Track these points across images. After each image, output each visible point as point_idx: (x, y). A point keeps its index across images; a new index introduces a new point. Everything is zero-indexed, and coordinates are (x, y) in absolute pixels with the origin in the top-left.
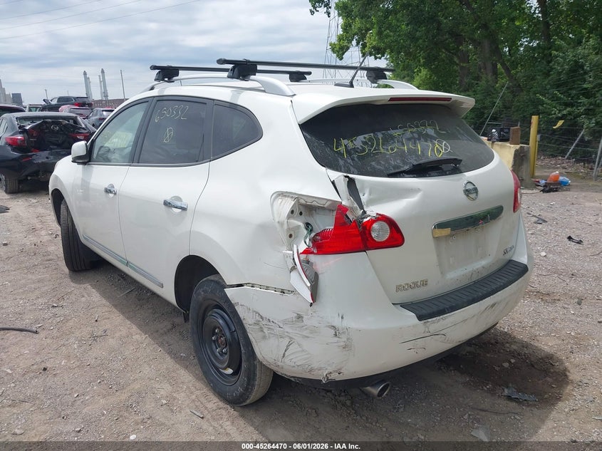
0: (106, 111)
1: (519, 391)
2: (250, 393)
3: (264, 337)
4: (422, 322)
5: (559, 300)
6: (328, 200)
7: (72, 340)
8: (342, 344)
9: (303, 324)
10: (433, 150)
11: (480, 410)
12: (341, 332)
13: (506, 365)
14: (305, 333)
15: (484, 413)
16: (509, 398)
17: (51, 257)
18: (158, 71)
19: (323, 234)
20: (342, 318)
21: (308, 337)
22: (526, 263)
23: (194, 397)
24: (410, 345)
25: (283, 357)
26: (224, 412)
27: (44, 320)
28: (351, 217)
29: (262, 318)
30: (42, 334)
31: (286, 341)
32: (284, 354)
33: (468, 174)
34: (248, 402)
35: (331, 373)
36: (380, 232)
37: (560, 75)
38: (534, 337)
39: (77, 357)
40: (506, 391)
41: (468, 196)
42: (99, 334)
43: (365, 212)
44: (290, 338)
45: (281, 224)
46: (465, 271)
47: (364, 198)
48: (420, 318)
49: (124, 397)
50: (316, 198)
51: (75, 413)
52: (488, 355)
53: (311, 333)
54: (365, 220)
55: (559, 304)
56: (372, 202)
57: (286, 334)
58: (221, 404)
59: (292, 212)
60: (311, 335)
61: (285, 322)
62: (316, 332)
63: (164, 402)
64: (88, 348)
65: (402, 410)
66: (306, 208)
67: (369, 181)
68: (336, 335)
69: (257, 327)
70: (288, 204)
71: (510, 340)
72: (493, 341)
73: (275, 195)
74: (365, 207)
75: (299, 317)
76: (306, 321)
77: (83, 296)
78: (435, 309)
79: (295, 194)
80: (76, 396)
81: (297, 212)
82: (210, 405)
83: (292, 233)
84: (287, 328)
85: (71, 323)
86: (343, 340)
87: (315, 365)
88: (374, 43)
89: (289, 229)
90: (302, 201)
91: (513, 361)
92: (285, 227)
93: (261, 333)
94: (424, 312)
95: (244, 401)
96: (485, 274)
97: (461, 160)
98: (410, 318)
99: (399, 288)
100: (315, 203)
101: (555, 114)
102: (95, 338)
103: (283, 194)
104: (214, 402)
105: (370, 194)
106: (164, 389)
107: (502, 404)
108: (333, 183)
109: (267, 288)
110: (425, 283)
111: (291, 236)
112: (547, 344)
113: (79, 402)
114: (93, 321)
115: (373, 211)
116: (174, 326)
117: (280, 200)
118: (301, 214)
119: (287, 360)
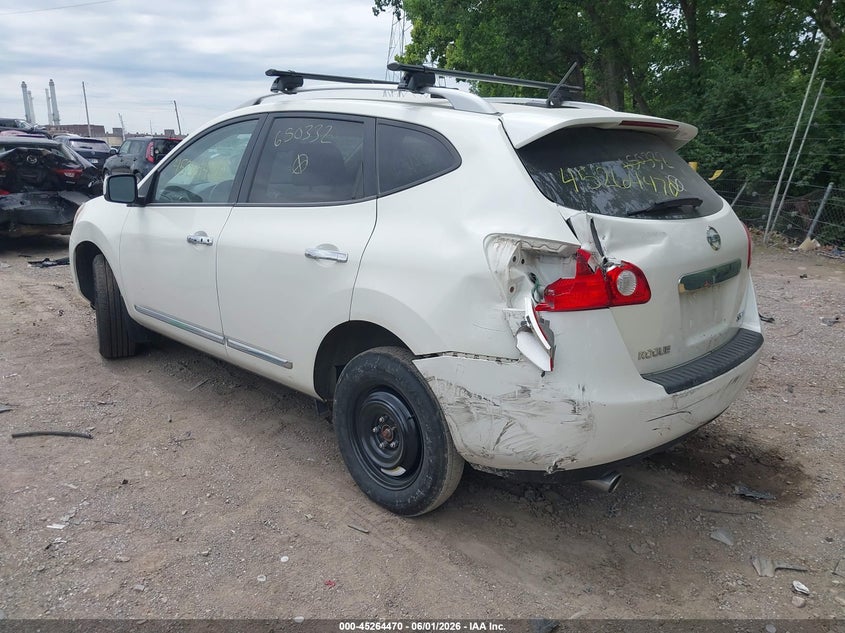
0: (75, 140)
1: (751, 489)
2: (435, 497)
3: (471, 419)
4: (671, 395)
5: (765, 387)
6: (563, 243)
7: (146, 446)
8: (582, 422)
9: (529, 399)
10: (667, 187)
11: (712, 511)
12: (581, 406)
13: (726, 461)
14: (531, 411)
15: (716, 515)
16: (743, 496)
17: (65, 341)
18: (275, 78)
19: (560, 285)
20: (583, 390)
21: (535, 416)
22: (760, 332)
23: (347, 508)
24: (656, 424)
25: (497, 443)
26: (392, 525)
27: (94, 421)
28: (593, 266)
29: (469, 394)
30: (99, 440)
31: (503, 423)
32: (499, 440)
33: (709, 219)
34: (429, 509)
35: (562, 460)
36: (627, 285)
37: (716, 112)
38: (749, 430)
39: (162, 466)
40: (737, 489)
41: (711, 244)
42: (182, 437)
43: (606, 260)
44: (510, 418)
45: (499, 274)
46: (704, 338)
47: (604, 243)
48: (669, 390)
49: (252, 512)
50: (546, 240)
51: (191, 533)
52: (701, 451)
53: (541, 410)
54: (609, 269)
55: (768, 392)
56: (613, 247)
57: (504, 413)
58: (387, 516)
59: (514, 259)
60: (541, 413)
61: (503, 398)
62: (548, 409)
63: (309, 516)
64: (174, 456)
65: (619, 514)
66: (530, 254)
67: (610, 221)
68: (574, 411)
69: (462, 407)
70: (508, 251)
71: (721, 434)
72: (703, 435)
73: (489, 238)
74: (605, 253)
75: (525, 391)
76: (535, 395)
77: (137, 391)
78: (682, 381)
79: (518, 236)
80: (183, 513)
81: (519, 260)
82: (372, 518)
83: (514, 285)
84: (506, 406)
85: (135, 425)
86: (583, 417)
87: (543, 451)
88: (457, 59)
89: (511, 281)
90: (526, 246)
91: (733, 456)
92: (507, 278)
93: (466, 415)
94: (671, 384)
95: (422, 510)
96: (721, 342)
97: (702, 201)
98: (657, 391)
99: (642, 356)
100: (544, 248)
101: (710, 162)
102: (178, 443)
103: (500, 237)
104: (376, 515)
105: (611, 236)
106: (303, 502)
107: (736, 504)
108: (568, 222)
109: (476, 356)
110: (667, 349)
111: (512, 289)
112: (767, 438)
113: (192, 521)
114: (166, 422)
115: (616, 257)
116: (284, 426)
117: (497, 245)
118: (523, 262)
119: (501, 447)
